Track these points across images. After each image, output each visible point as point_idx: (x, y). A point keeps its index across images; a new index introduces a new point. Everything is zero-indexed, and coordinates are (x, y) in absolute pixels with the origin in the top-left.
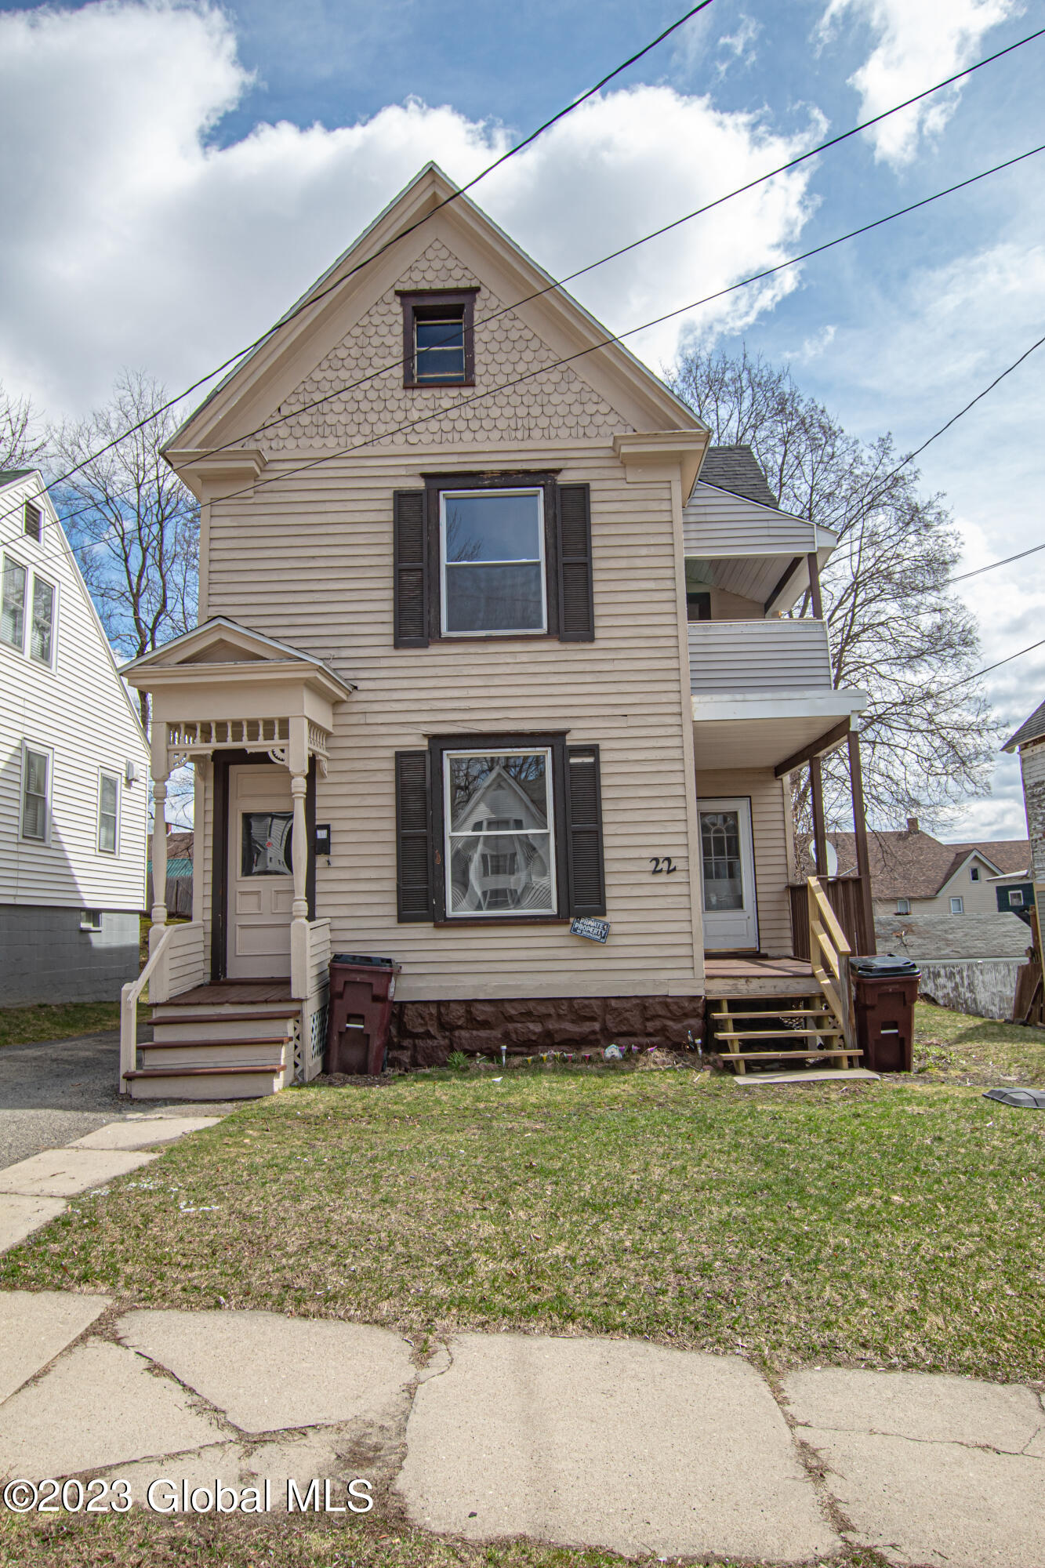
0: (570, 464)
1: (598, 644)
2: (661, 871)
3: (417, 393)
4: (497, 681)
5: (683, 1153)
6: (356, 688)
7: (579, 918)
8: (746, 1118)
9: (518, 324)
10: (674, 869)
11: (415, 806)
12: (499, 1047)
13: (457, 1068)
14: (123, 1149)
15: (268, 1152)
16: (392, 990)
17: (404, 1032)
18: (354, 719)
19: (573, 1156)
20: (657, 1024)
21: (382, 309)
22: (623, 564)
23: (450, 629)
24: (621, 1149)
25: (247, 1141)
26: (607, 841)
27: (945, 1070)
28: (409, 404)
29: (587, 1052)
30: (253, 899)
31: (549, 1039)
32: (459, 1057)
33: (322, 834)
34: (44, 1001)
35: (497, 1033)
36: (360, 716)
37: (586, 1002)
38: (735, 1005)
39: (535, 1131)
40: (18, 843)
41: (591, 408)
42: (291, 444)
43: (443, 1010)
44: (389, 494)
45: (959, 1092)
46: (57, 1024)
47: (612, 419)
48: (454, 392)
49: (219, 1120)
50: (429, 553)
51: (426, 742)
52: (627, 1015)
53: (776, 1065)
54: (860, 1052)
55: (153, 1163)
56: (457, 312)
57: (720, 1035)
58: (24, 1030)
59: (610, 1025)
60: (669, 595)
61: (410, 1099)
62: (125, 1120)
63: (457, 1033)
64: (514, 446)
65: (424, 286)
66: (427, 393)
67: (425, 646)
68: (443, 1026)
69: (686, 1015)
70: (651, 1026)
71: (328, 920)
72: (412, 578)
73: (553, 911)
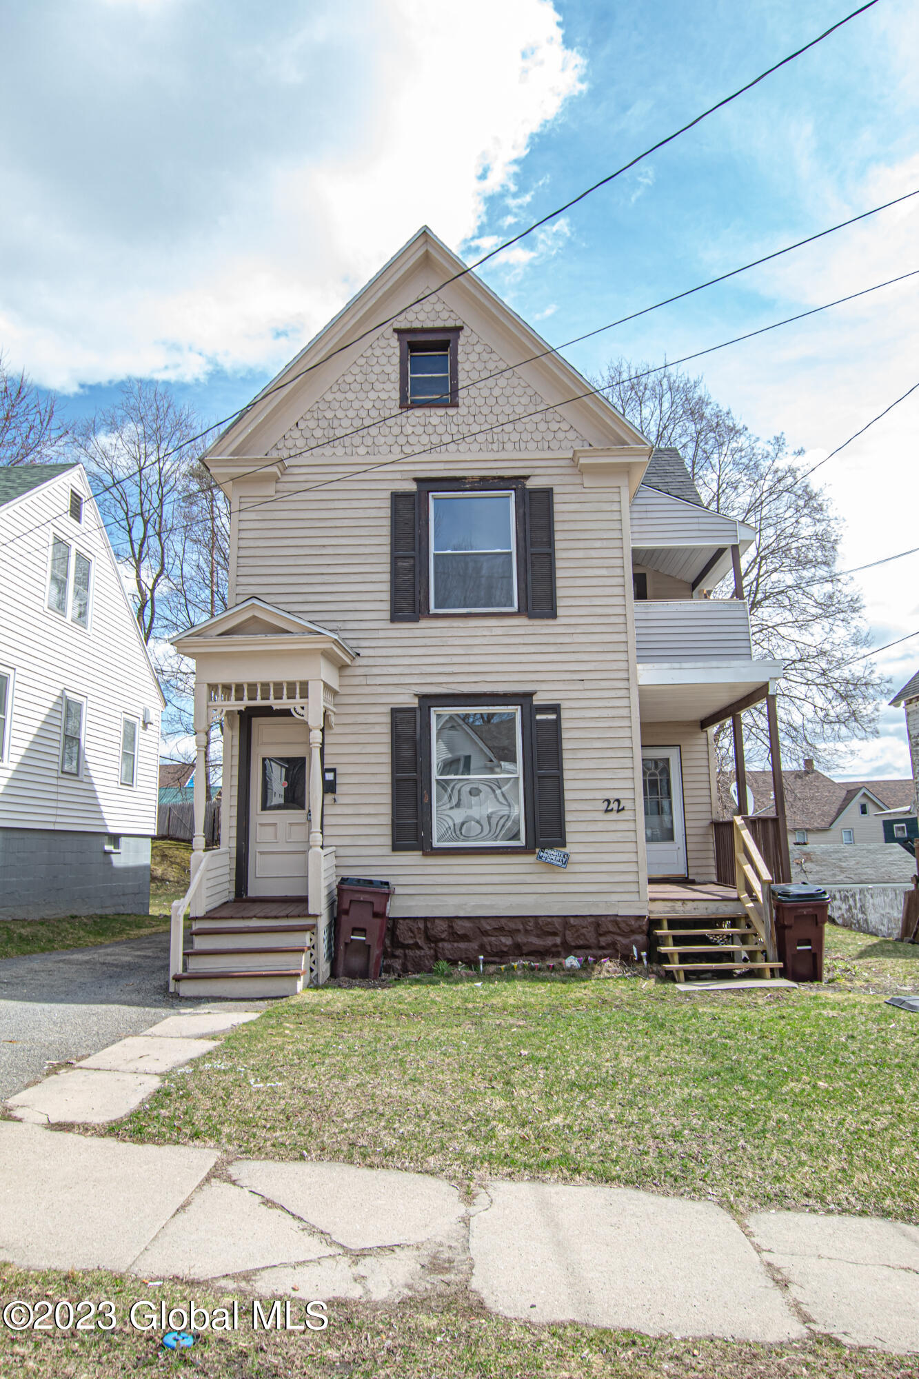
0: (538, 471)
1: (558, 621)
2: (612, 810)
3: (410, 412)
4: (476, 650)
5: (644, 1046)
6: (358, 654)
7: (543, 849)
8: (690, 1018)
9: (494, 356)
10: (623, 809)
11: (407, 754)
12: (476, 957)
13: (442, 974)
14: (188, 1037)
15: (307, 1041)
16: (388, 908)
17: (396, 943)
18: (356, 681)
19: (555, 1047)
20: (609, 938)
21: (383, 343)
22: (580, 554)
23: (436, 607)
24: (593, 1042)
25: (287, 1032)
26: (567, 785)
27: (851, 981)
28: (404, 421)
29: (551, 962)
30: (270, 829)
31: (519, 951)
32: (443, 965)
33: (330, 776)
34: (75, 913)
35: (475, 945)
36: (362, 678)
37: (549, 920)
38: (673, 924)
39: (519, 1026)
40: (57, 778)
41: (554, 426)
42: (306, 452)
43: (429, 925)
44: (388, 495)
45: (864, 999)
46: (90, 932)
47: (572, 435)
48: (441, 412)
49: (258, 1015)
50: (420, 543)
51: (416, 701)
52: (584, 931)
53: (710, 975)
54: (781, 965)
55: (217, 1049)
56: (444, 346)
57: (663, 949)
58: (65, 937)
59: (569, 939)
60: (620, 581)
61: (410, 999)
62: (180, 1014)
63: (440, 945)
64: (491, 456)
65: (417, 325)
66: (419, 412)
67: (416, 620)
68: (430, 938)
69: (633, 932)
70: (603, 941)
71: (333, 849)
72: (406, 564)
73: (522, 842)
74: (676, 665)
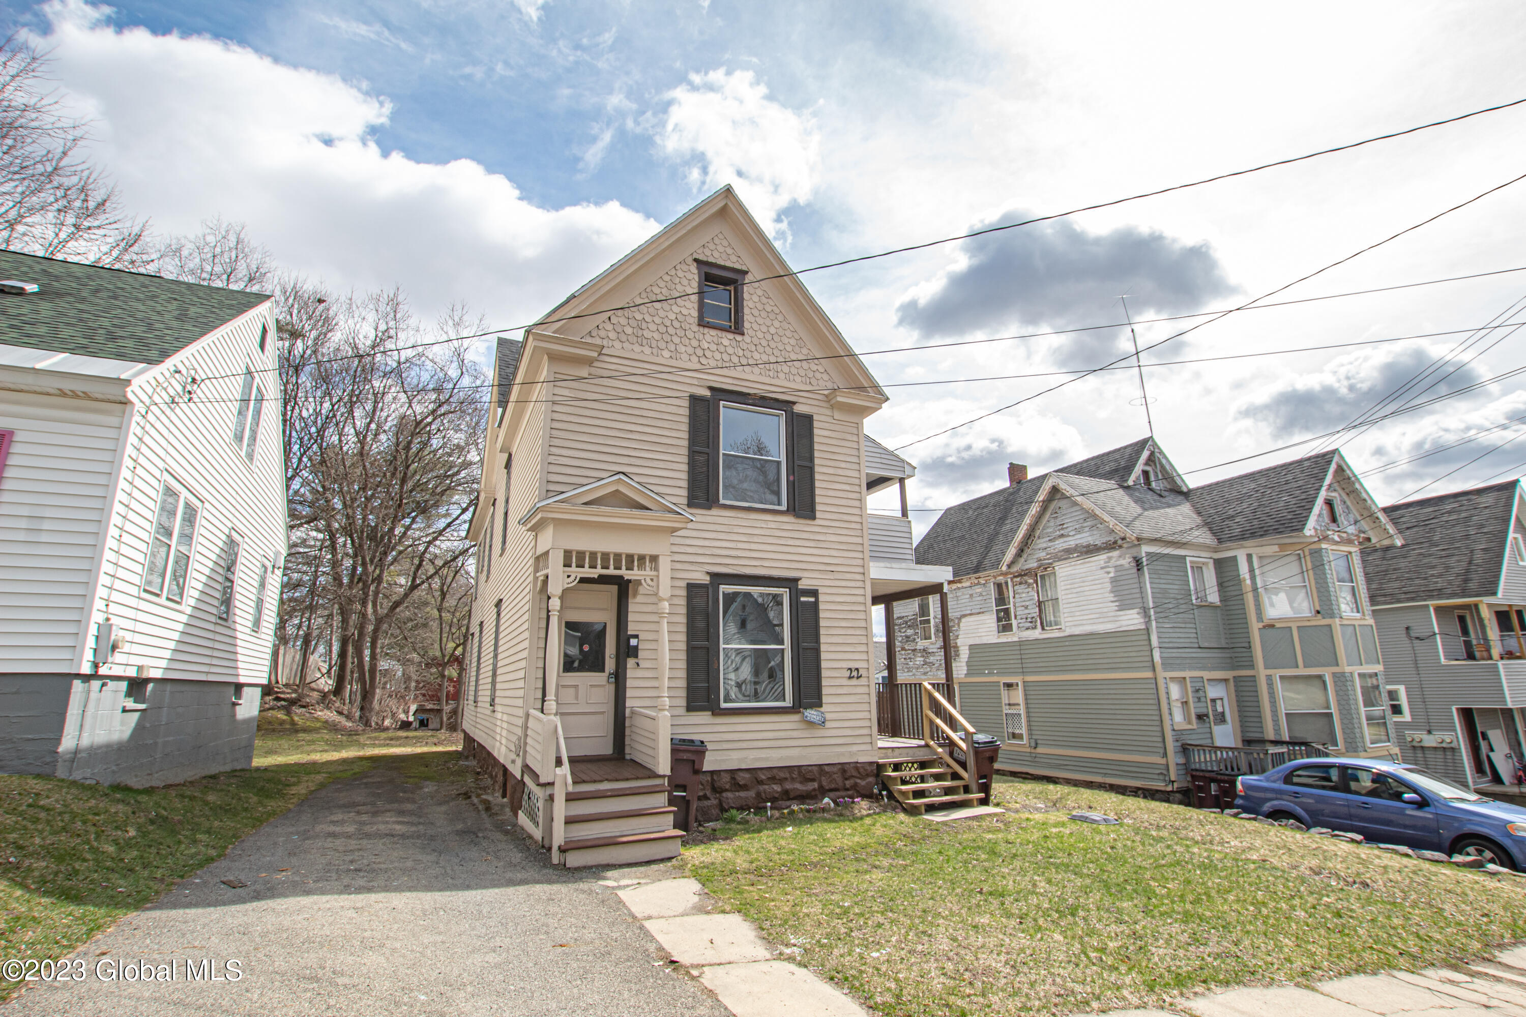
0: (802, 400)
1: (817, 522)
2: (854, 677)
3: (706, 330)
4: (756, 539)
7: (806, 709)
10: (861, 676)
11: (701, 624)
21: (685, 267)
22: (831, 471)
23: (725, 499)
26: (823, 656)
28: (701, 337)
29: (818, 805)
31: (787, 796)
32: (735, 814)
33: (633, 642)
37: (810, 768)
38: (896, 767)
40: (216, 624)
42: (618, 345)
43: (715, 777)
44: (688, 396)
47: (826, 377)
48: (731, 336)
50: (712, 443)
51: (708, 578)
52: (835, 777)
56: (733, 283)
59: (824, 783)
63: (724, 795)
64: (767, 380)
65: (711, 260)
66: (713, 332)
67: (709, 508)
68: (716, 790)
69: (868, 775)
72: (701, 458)
73: (788, 702)
74: (889, 565)
